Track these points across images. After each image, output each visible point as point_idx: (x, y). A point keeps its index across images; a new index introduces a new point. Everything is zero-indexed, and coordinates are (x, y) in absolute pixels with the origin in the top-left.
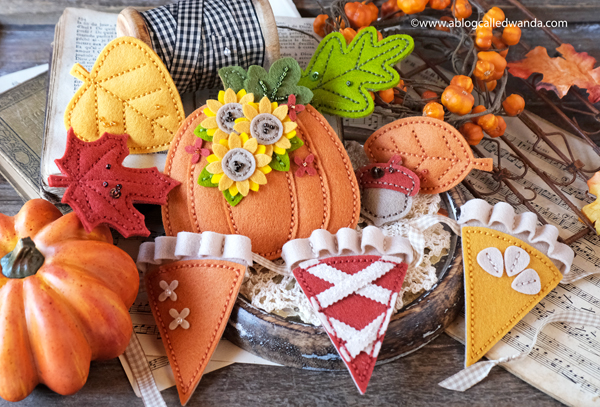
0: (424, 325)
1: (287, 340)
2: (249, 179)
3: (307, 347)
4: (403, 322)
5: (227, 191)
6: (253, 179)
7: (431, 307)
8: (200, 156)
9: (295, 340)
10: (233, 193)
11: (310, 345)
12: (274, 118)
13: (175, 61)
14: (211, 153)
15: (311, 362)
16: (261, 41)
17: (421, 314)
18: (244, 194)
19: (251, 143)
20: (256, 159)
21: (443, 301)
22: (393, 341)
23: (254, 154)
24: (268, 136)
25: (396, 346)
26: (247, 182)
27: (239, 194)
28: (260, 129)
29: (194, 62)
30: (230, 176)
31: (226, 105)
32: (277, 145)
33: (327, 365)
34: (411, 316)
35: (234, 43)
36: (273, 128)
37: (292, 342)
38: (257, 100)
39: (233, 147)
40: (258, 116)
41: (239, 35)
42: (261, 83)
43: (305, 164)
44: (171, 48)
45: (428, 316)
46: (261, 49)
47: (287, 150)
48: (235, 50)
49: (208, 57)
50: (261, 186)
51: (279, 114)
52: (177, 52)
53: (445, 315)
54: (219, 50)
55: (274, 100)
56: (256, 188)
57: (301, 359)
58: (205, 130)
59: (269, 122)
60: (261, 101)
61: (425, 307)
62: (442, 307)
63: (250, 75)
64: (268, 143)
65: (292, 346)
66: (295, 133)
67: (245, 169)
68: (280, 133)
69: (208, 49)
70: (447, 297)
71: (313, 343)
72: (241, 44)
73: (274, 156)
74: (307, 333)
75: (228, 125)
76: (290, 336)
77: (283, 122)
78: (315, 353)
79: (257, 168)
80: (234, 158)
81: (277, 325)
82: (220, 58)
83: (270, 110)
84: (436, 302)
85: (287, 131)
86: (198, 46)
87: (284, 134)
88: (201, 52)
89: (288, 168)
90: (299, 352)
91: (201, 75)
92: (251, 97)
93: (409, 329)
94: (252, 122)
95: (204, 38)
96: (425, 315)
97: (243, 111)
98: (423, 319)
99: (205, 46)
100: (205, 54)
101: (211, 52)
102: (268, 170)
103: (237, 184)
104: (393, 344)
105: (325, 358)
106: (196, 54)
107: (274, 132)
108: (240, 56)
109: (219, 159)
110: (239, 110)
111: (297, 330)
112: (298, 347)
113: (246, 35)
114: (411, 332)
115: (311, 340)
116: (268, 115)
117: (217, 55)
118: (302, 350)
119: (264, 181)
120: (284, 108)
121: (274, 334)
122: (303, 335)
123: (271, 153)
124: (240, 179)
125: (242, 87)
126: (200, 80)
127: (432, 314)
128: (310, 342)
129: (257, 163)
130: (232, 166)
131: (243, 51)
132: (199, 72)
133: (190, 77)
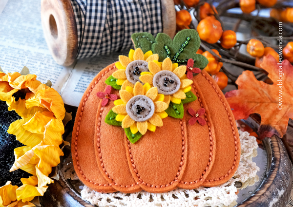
2: (148, 121)
5: (129, 129)
6: (152, 122)
8: (109, 100)
10: (134, 132)
12: (174, 75)
14: (119, 98)
18: (143, 133)
19: (152, 91)
20: (155, 105)
23: (154, 101)
24: (167, 88)
26: (146, 123)
27: (138, 133)
28: (161, 82)
30: (132, 117)
31: (135, 61)
32: (175, 96)
36: (172, 82)
38: (161, 60)
39: (137, 94)
40: (161, 72)
42: (166, 47)
43: (197, 115)
47: (182, 100)
49: (115, 5)
50: (157, 128)
51: (178, 72)
55: (176, 62)
56: (153, 129)
58: (115, 80)
59: (170, 78)
60: (164, 61)
63: (158, 40)
64: (167, 93)
66: (190, 88)
67: (146, 113)
68: (178, 87)
73: (171, 104)
75: (135, 77)
77: (181, 79)
79: (156, 112)
80: (137, 103)
82: (125, 5)
83: (172, 69)
85: (184, 86)
87: (181, 89)
89: (182, 116)
91: (111, 20)
92: (156, 56)
94: (155, 76)
97: (149, 67)
102: (165, 115)
103: (138, 124)
107: (173, 85)
109: (125, 102)
110: (146, 66)
116: (169, 72)
117: (122, 3)
119: (161, 124)
120: (184, 68)
123: (169, 102)
124: (141, 120)
125: (151, 49)
126: (112, 26)
129: (156, 108)
130: (134, 109)
132: (110, 17)
133: (103, 22)
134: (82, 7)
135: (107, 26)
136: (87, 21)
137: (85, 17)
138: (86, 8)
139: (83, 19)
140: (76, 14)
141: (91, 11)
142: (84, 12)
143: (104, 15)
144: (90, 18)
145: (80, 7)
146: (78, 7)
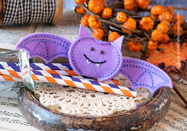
0: (132, 122)
3: (70, 125)
4: (120, 118)
7: (136, 114)
11: (71, 123)
17: (130, 116)
21: (143, 113)
22: (114, 126)
53: (144, 121)
61: (133, 113)
62: (143, 116)
65: (62, 124)
70: (145, 112)
71: (73, 122)
74: (70, 117)
81: (56, 113)
84: (139, 112)
90: (65, 127)
93: (123, 122)
96: (132, 117)
98: (131, 119)
111: (65, 116)
112: (65, 125)
114: (124, 124)
115: (72, 121)
118: (67, 126)
122: (68, 118)
127: (136, 118)
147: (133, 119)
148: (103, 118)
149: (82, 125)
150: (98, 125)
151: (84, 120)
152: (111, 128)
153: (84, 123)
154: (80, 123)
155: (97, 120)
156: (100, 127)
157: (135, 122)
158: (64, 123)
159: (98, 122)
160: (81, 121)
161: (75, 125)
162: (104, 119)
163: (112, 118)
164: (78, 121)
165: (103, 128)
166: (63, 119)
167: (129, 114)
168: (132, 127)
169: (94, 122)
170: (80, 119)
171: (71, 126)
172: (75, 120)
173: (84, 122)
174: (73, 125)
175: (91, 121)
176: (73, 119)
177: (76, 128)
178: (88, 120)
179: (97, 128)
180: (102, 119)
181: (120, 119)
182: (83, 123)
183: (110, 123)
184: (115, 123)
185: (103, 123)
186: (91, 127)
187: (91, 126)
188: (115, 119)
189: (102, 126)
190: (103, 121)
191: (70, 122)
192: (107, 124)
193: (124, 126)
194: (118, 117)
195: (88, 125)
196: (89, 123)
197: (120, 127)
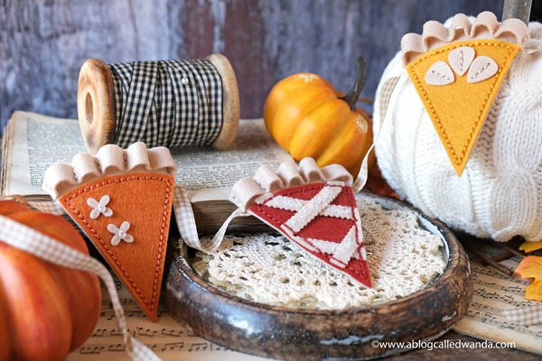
0: (442, 306)
1: (302, 326)
3: (326, 331)
4: (421, 300)
7: (444, 288)
9: (312, 325)
11: (329, 327)
13: (133, 84)
15: (332, 350)
16: (217, 77)
17: (436, 293)
21: (454, 285)
22: (415, 320)
25: (418, 327)
29: (153, 87)
33: (349, 351)
34: (428, 295)
35: (191, 76)
37: (308, 327)
41: (195, 71)
44: (128, 75)
45: (444, 297)
46: (219, 83)
48: (193, 82)
49: (166, 85)
52: (134, 77)
53: (458, 301)
54: (176, 80)
57: (320, 346)
61: (439, 287)
62: (455, 291)
65: (309, 331)
69: (165, 78)
70: (457, 282)
71: (332, 325)
72: (198, 77)
76: (306, 322)
78: (335, 337)
82: (178, 87)
84: (448, 285)
86: (155, 74)
88: (159, 79)
90: (317, 339)
91: (160, 102)
93: (428, 307)
95: (161, 70)
96: (440, 295)
98: (439, 299)
99: (162, 76)
100: (163, 82)
101: (169, 81)
104: (416, 324)
105: (347, 342)
106: (154, 80)
108: (199, 89)
111: (312, 314)
112: (316, 332)
113: (202, 72)
114: (431, 311)
115: (329, 322)
117: (174, 84)
118: (321, 335)
121: (286, 322)
122: (319, 317)
126: (160, 110)
127: (447, 296)
128: (328, 325)
131: (201, 84)
132: (158, 98)
133: (149, 103)
134: (125, 82)
135: (154, 109)
136: (130, 100)
137: (128, 95)
138: (129, 85)
139: (125, 97)
140: (116, 89)
141: (135, 88)
142: (127, 88)
143: (151, 95)
144: (134, 96)
145: (122, 82)
146: (120, 82)
147: (443, 300)
148: (391, 305)
149: (353, 326)
150: (386, 321)
151: (355, 317)
152: (411, 324)
153: (358, 323)
154: (347, 324)
155: (381, 311)
156: (390, 326)
157: (446, 304)
158: (313, 329)
159: (383, 315)
160: (349, 319)
161: (337, 331)
162: (394, 308)
163: (408, 303)
164: (343, 319)
165: (396, 328)
166: (309, 322)
167: (433, 289)
168: (444, 316)
169: (377, 316)
170: (346, 316)
171: (330, 334)
172: (337, 319)
173: (357, 320)
174: (333, 330)
175: (369, 315)
176: (331, 317)
177: (340, 335)
178: (364, 316)
179: (385, 328)
180: (389, 309)
181: (422, 303)
182: (353, 322)
183: (406, 315)
184: (415, 312)
185: (394, 317)
186: (373, 328)
187: (372, 326)
188: (414, 305)
189: (393, 323)
190: (394, 313)
191: (326, 325)
192: (402, 316)
193: (431, 316)
194: (417, 300)
195: (365, 326)
196: (367, 321)
197: (426, 319)
